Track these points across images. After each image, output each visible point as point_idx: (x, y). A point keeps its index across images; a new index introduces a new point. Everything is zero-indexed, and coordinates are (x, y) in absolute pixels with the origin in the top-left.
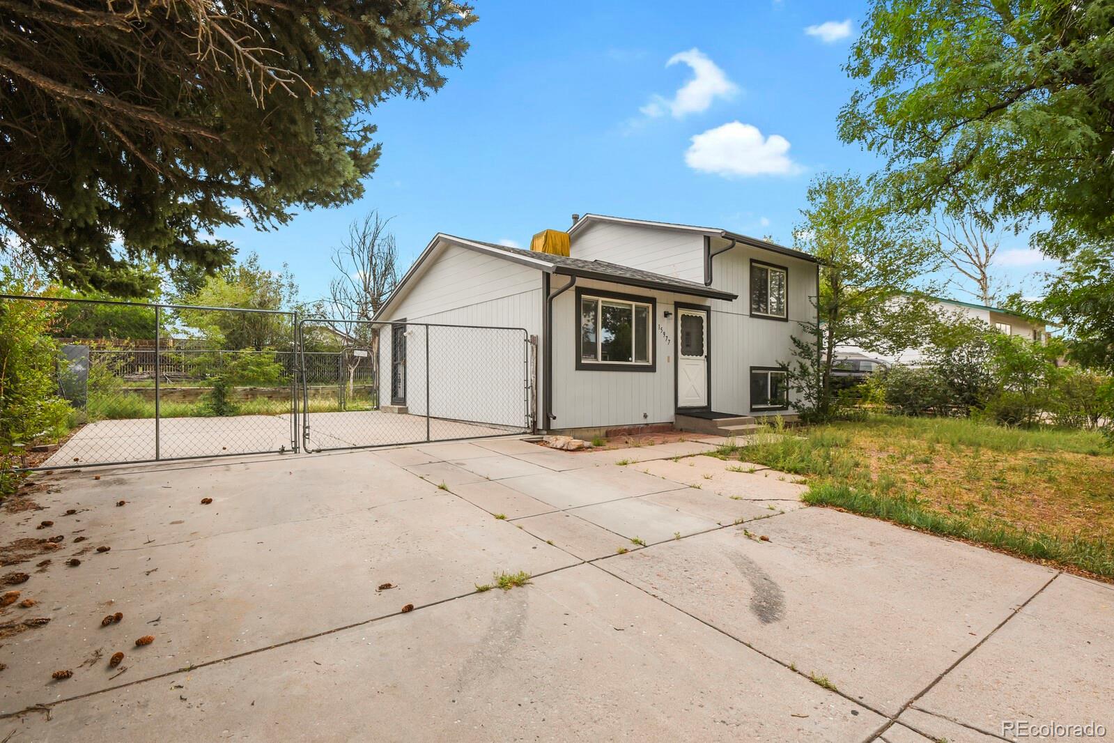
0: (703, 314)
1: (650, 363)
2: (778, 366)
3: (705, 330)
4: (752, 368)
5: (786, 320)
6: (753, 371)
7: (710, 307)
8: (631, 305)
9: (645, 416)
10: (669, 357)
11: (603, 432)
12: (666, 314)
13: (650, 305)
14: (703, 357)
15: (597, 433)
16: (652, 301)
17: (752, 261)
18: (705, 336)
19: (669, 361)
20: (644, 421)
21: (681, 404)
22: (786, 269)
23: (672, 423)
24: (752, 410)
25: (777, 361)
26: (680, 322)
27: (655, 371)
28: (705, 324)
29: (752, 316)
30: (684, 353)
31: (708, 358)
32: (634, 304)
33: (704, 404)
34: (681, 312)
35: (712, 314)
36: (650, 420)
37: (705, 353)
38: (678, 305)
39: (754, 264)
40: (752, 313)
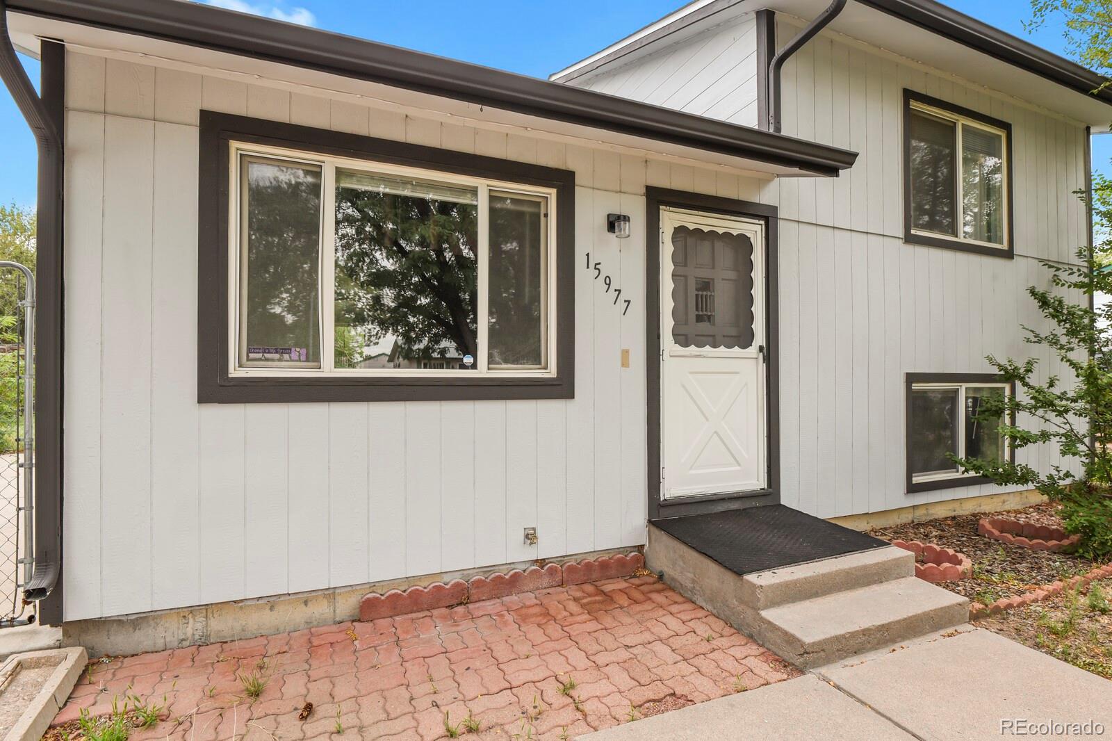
0: (753, 230)
1: (552, 372)
2: (995, 370)
3: (758, 275)
4: (911, 378)
5: (1009, 254)
6: (915, 386)
7: (775, 209)
8: (474, 191)
9: (531, 537)
10: (625, 353)
11: (346, 606)
12: (613, 223)
13: (552, 193)
14: (753, 350)
15: (321, 610)
16: (563, 181)
17: (908, 95)
18: (759, 292)
19: (625, 363)
20: (525, 555)
21: (671, 489)
22: (1006, 127)
23: (640, 548)
24: (912, 489)
25: (990, 360)
26: (667, 250)
27: (573, 397)
28: (758, 257)
29: (910, 239)
30: (682, 339)
31: (770, 355)
32: (483, 185)
33: (756, 481)
34: (671, 219)
35: (784, 229)
36: (548, 548)
37: (760, 338)
38: (657, 198)
39: (914, 105)
40: (913, 232)
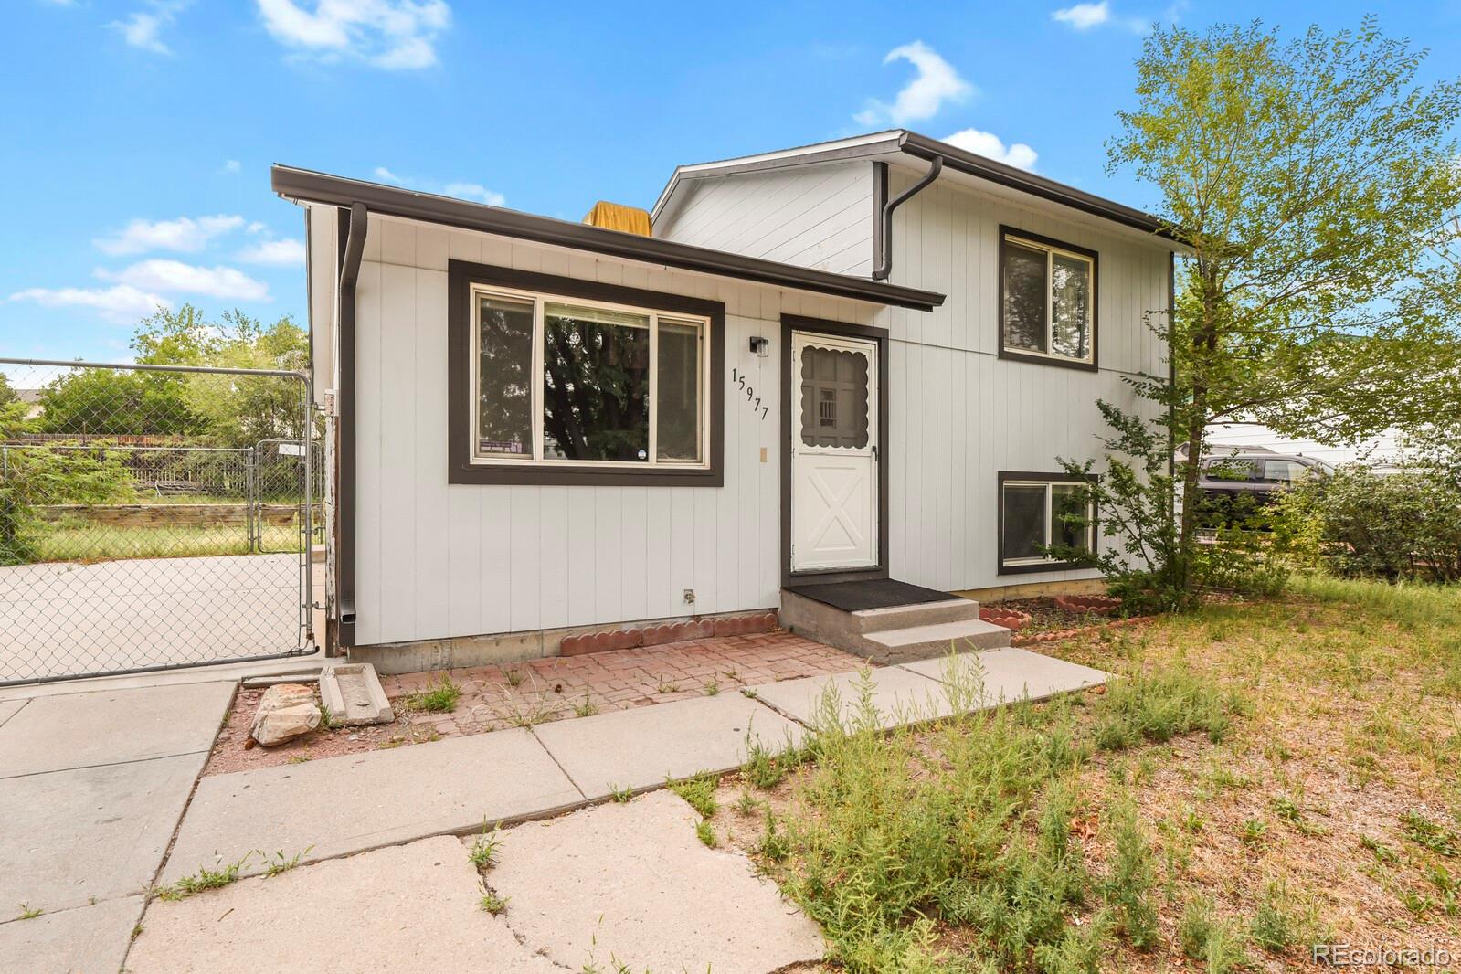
0: (869, 349)
1: (706, 464)
2: (1062, 470)
3: (872, 386)
4: (1003, 476)
5: (1093, 368)
6: (1007, 483)
7: (886, 331)
8: (646, 319)
9: (689, 597)
10: (764, 451)
11: (551, 644)
12: (755, 344)
13: (707, 320)
14: (867, 450)
15: (532, 646)
16: (715, 310)
17: (1004, 230)
18: (872, 401)
19: (763, 459)
20: (682, 610)
21: (800, 563)
22: (1094, 254)
23: (774, 610)
24: (1003, 571)
25: (1058, 459)
26: (797, 366)
27: (722, 486)
28: (872, 372)
29: (1003, 355)
30: (809, 439)
31: (882, 454)
32: (654, 315)
33: (869, 559)
34: (801, 340)
35: (894, 349)
36: (702, 607)
37: (873, 440)
38: (791, 323)
39: (1009, 238)
40: (1006, 349)
